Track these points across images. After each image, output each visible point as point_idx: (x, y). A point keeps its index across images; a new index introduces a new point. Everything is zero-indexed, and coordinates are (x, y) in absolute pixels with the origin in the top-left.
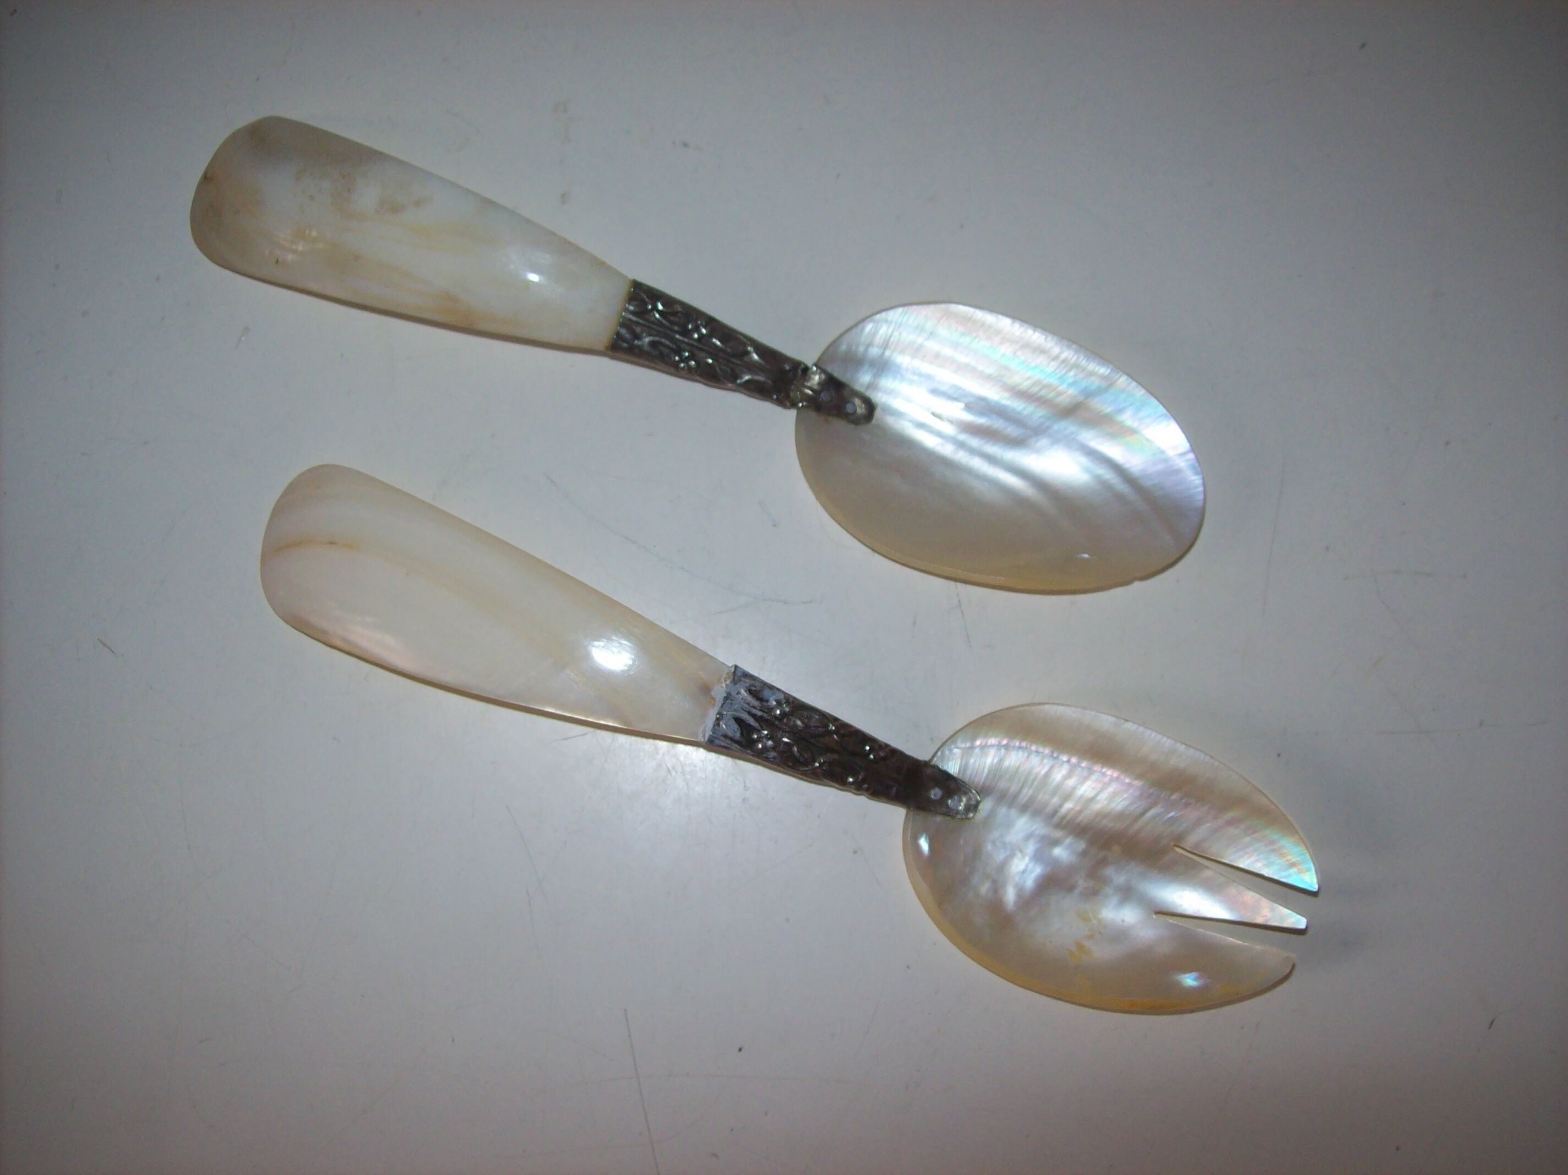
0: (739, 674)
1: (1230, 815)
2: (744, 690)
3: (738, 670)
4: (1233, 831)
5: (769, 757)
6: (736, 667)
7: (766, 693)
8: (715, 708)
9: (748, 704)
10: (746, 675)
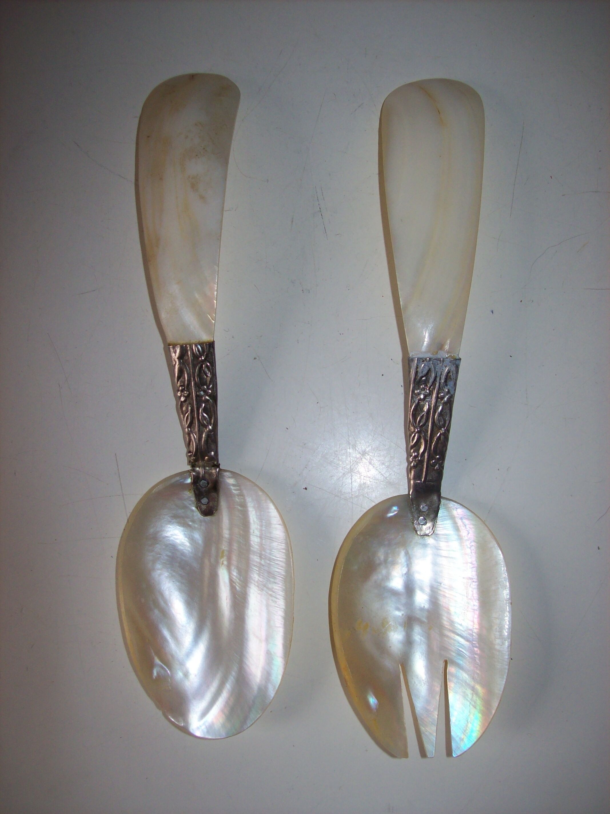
0: (457, 362)
1: (478, 688)
2: (448, 369)
3: (459, 361)
4: (469, 692)
5: (414, 398)
6: (460, 359)
7: (451, 383)
8: (432, 356)
9: (441, 374)
10: (457, 367)
